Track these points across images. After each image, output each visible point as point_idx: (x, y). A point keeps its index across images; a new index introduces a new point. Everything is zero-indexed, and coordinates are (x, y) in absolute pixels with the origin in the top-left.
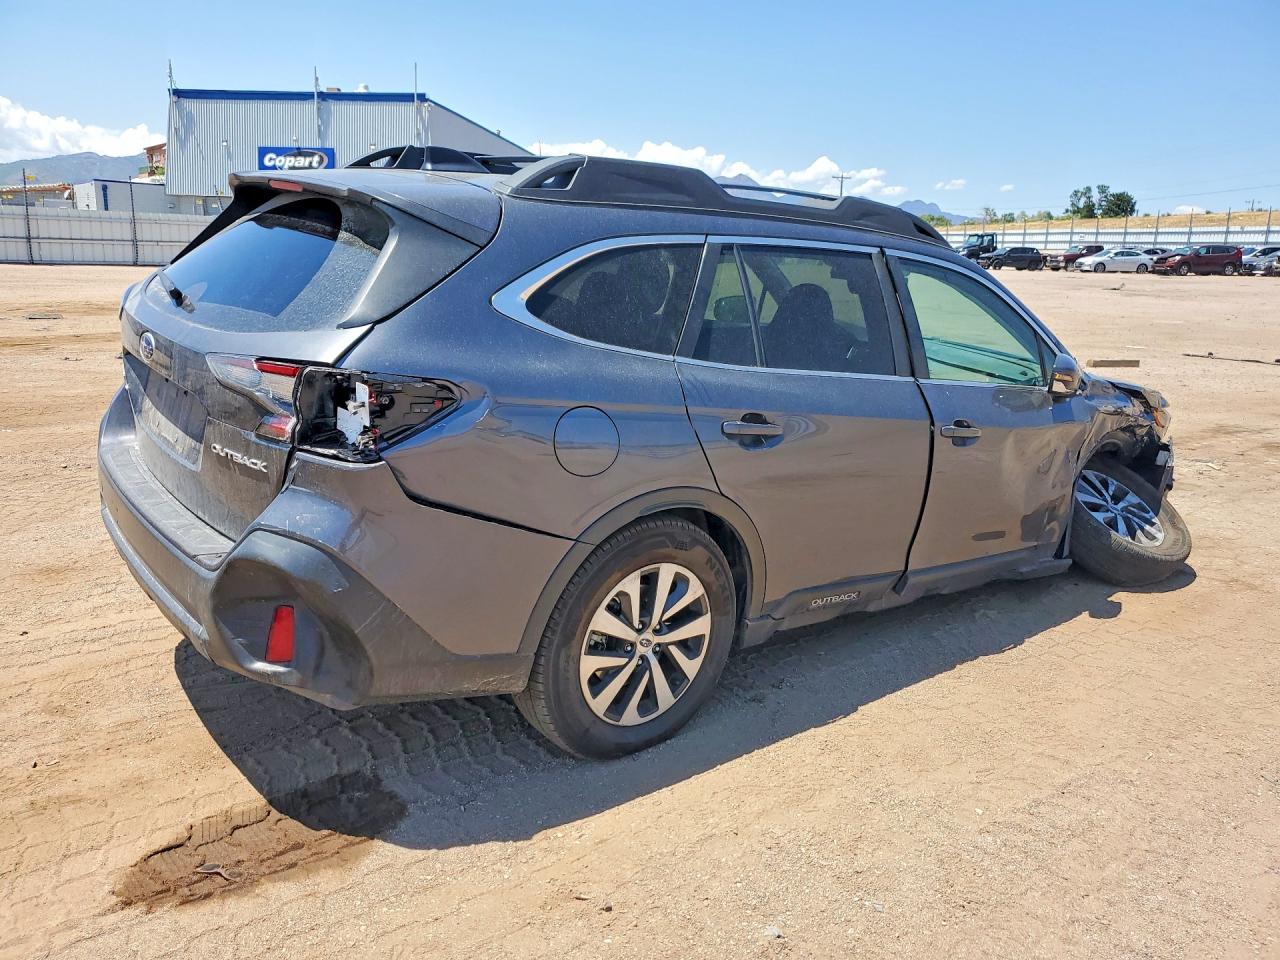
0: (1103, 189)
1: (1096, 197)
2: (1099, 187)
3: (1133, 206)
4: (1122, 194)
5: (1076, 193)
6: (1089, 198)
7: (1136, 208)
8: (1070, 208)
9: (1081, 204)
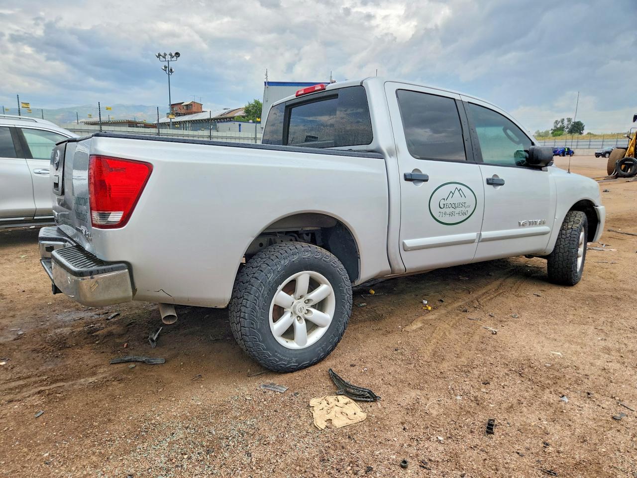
0: (569, 120)
1: (566, 123)
2: (567, 119)
3: (583, 127)
4: (578, 122)
5: (556, 122)
6: (563, 123)
7: (585, 128)
8: (553, 128)
9: (558, 126)
